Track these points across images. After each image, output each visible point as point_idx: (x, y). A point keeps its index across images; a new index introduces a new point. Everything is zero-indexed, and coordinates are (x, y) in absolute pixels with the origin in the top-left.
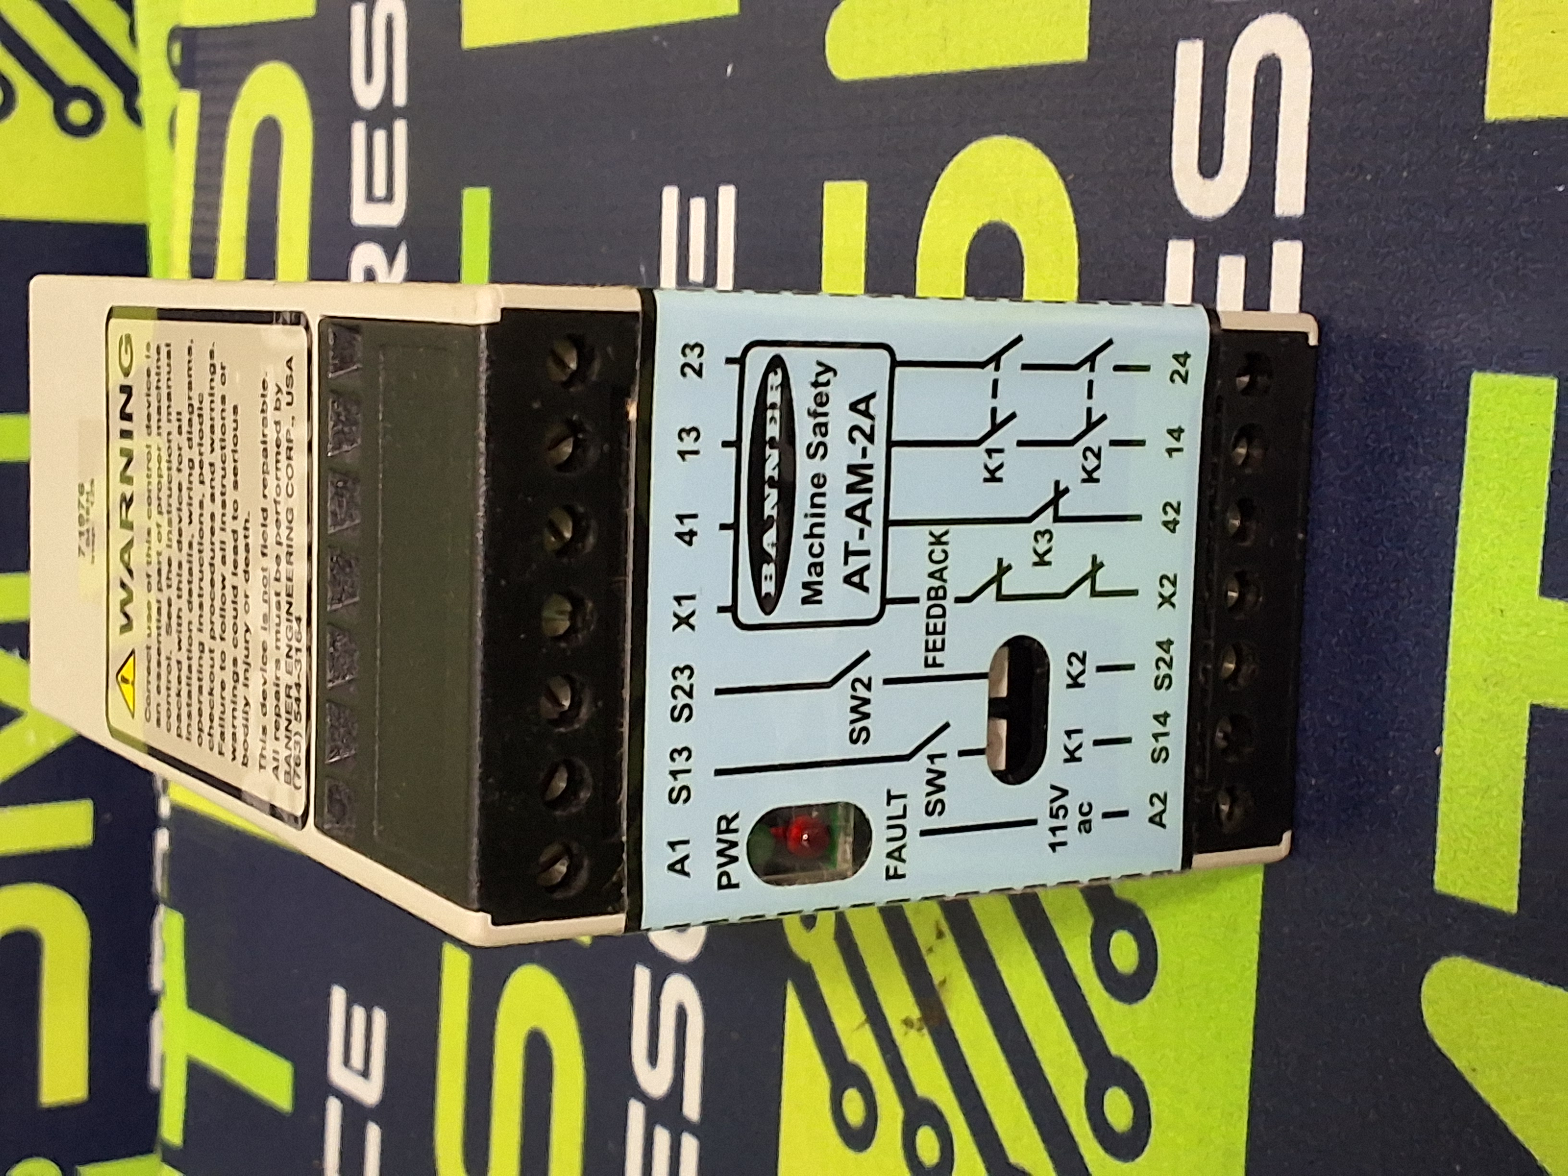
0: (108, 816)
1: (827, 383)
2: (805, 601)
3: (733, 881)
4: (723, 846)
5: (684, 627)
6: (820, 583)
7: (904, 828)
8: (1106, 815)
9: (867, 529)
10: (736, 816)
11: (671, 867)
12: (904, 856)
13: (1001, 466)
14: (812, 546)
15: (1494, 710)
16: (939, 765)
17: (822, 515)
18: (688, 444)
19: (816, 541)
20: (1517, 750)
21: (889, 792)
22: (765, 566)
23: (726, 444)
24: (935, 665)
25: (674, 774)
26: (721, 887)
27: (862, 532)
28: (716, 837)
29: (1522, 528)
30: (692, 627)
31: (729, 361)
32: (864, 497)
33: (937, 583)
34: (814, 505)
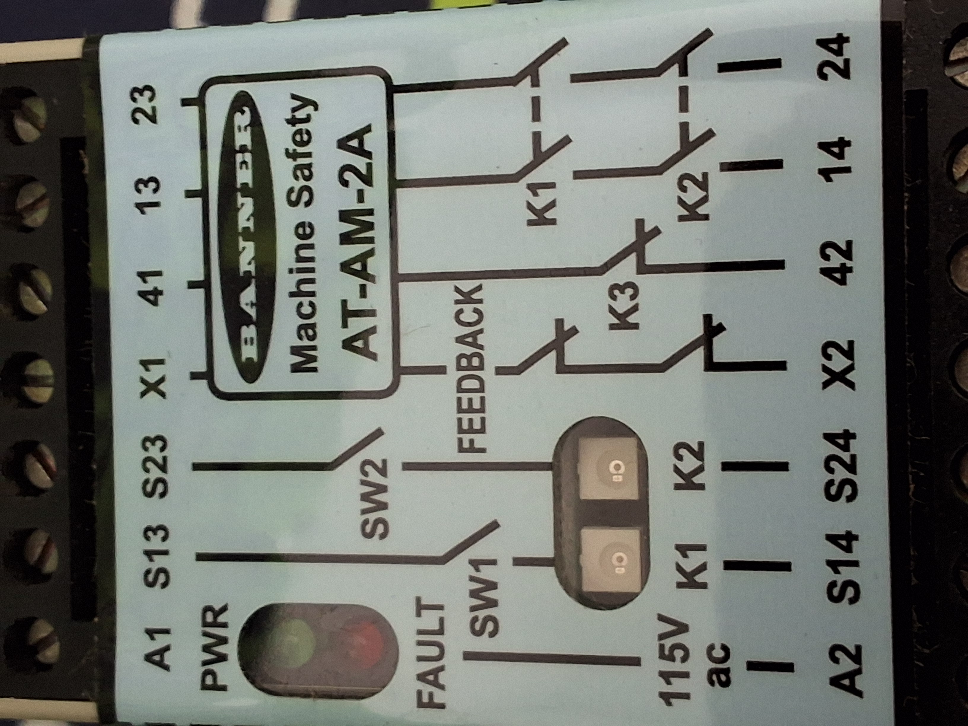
1: (307, 119)
2: (296, 368)
3: (220, 682)
4: (209, 641)
5: (152, 395)
6: (314, 348)
7: (440, 646)
8: (752, 666)
9: (369, 284)
10: (224, 609)
11: (149, 658)
12: (441, 681)
13: (552, 205)
14: (300, 305)
16: (486, 572)
17: (312, 270)
18: (147, 195)
19: (306, 300)
21: (418, 600)
22: (244, 329)
23: (190, 194)
24: (472, 449)
25: (149, 554)
26: (205, 687)
27: (363, 288)
28: (200, 629)
30: (163, 394)
31: (186, 102)
32: (365, 248)
33: (469, 350)
34: (300, 259)
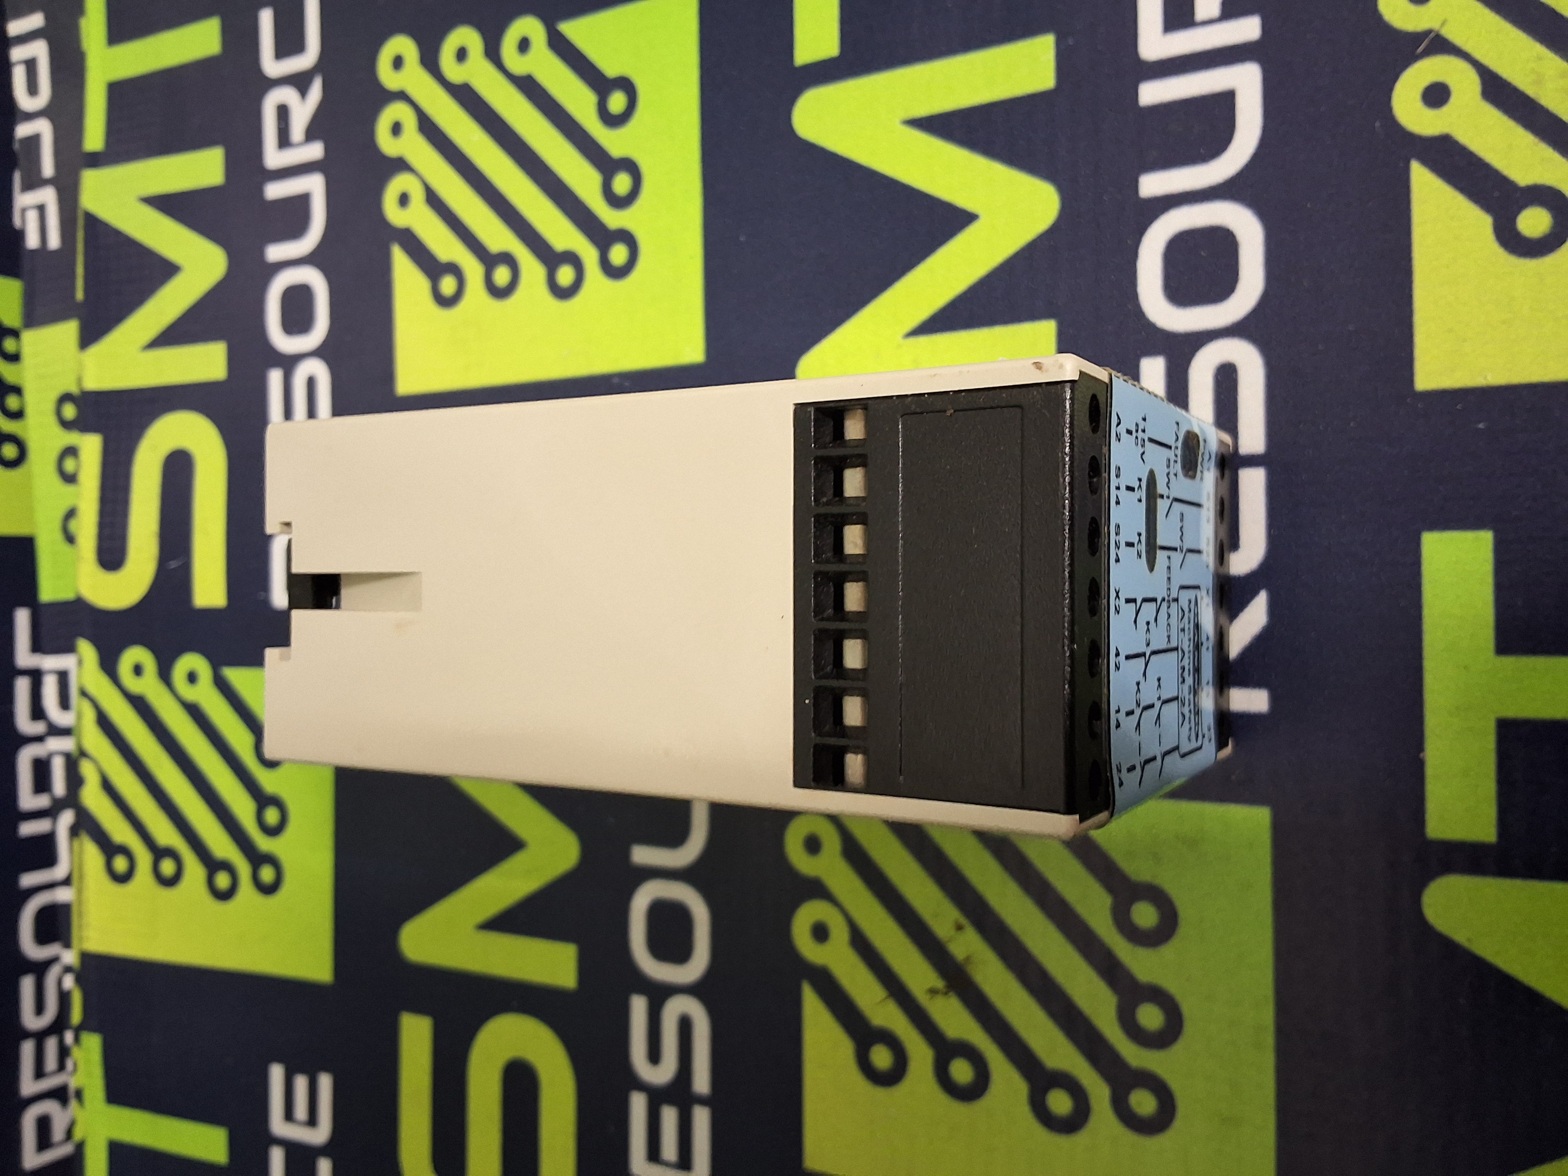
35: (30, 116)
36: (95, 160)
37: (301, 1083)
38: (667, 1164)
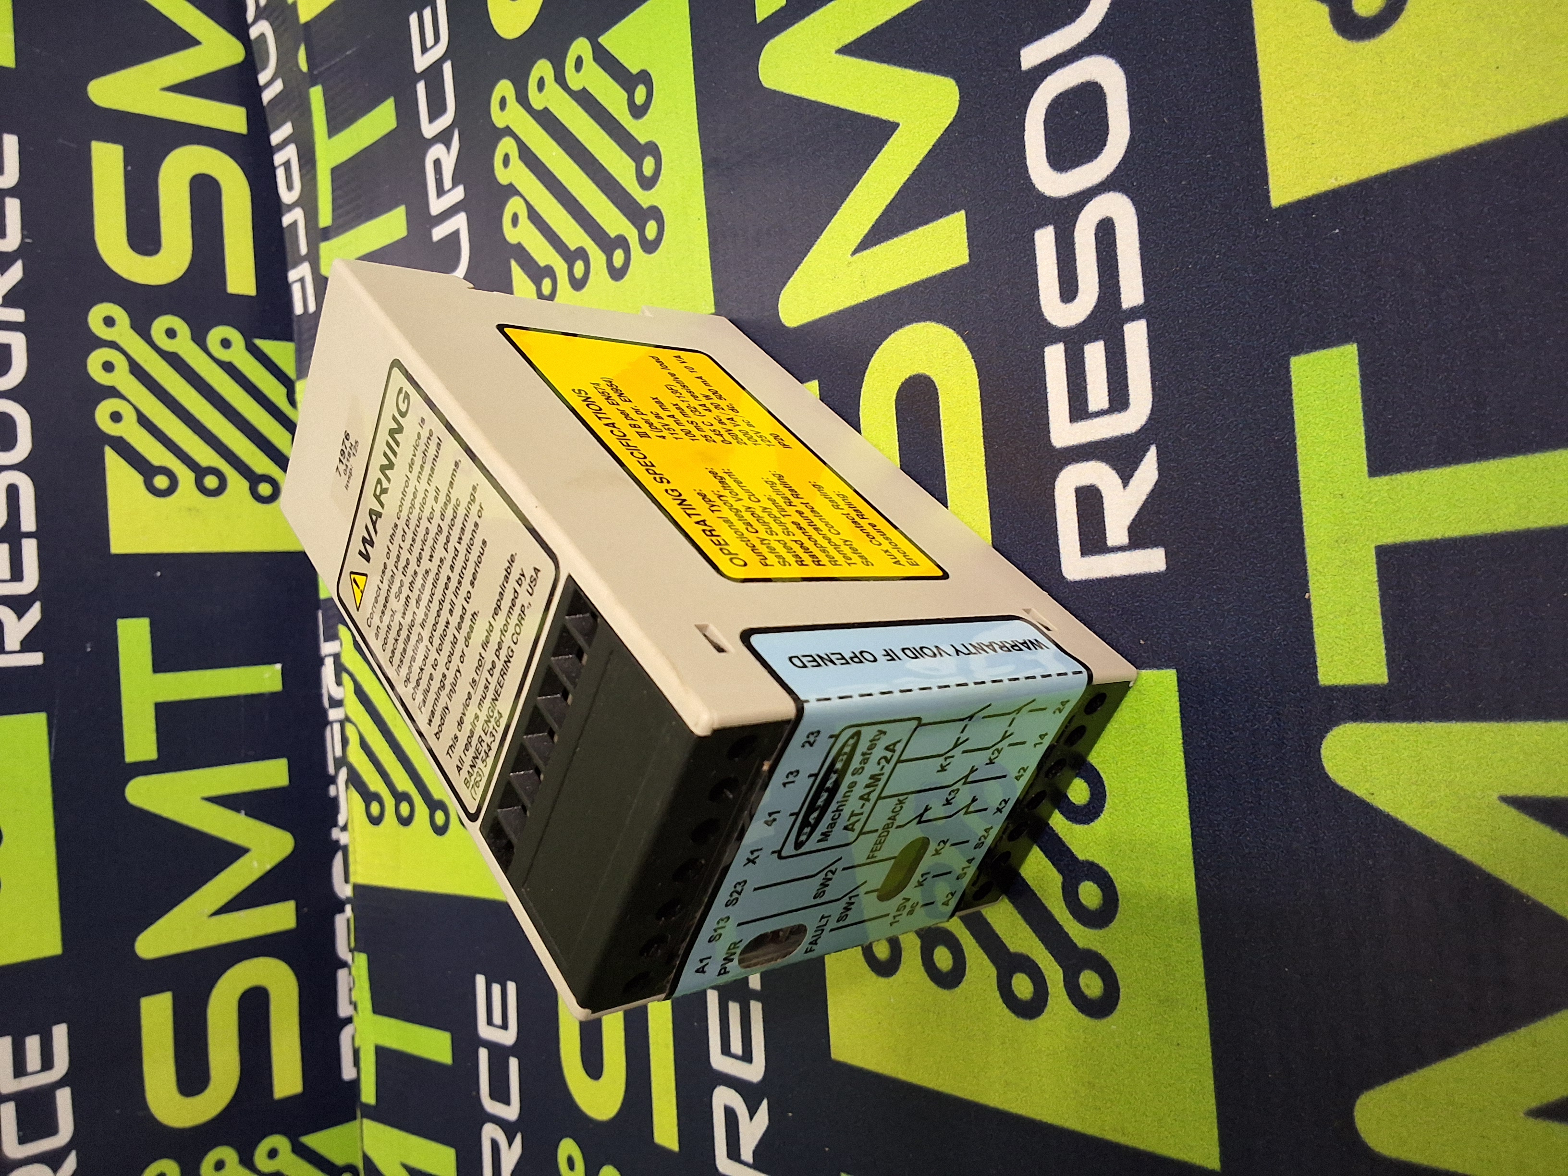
0: (306, 910)
1: (879, 739)
2: (820, 841)
3: (727, 971)
4: (727, 955)
5: (750, 864)
6: (831, 831)
7: (823, 930)
8: (923, 906)
9: (867, 803)
10: (740, 942)
11: (697, 971)
12: (817, 942)
13: (949, 764)
15: (1347, 558)
18: (791, 778)
20: (1370, 578)
21: (823, 916)
23: (811, 776)
24: (872, 857)
25: (716, 930)
26: (719, 974)
29: (1346, 440)
30: (755, 863)
33: (890, 821)
35: (290, 207)
36: (327, 234)
37: (496, 989)
38: (735, 1057)
